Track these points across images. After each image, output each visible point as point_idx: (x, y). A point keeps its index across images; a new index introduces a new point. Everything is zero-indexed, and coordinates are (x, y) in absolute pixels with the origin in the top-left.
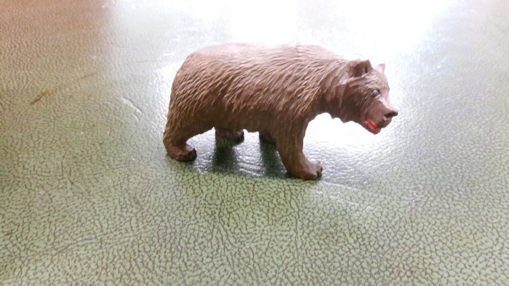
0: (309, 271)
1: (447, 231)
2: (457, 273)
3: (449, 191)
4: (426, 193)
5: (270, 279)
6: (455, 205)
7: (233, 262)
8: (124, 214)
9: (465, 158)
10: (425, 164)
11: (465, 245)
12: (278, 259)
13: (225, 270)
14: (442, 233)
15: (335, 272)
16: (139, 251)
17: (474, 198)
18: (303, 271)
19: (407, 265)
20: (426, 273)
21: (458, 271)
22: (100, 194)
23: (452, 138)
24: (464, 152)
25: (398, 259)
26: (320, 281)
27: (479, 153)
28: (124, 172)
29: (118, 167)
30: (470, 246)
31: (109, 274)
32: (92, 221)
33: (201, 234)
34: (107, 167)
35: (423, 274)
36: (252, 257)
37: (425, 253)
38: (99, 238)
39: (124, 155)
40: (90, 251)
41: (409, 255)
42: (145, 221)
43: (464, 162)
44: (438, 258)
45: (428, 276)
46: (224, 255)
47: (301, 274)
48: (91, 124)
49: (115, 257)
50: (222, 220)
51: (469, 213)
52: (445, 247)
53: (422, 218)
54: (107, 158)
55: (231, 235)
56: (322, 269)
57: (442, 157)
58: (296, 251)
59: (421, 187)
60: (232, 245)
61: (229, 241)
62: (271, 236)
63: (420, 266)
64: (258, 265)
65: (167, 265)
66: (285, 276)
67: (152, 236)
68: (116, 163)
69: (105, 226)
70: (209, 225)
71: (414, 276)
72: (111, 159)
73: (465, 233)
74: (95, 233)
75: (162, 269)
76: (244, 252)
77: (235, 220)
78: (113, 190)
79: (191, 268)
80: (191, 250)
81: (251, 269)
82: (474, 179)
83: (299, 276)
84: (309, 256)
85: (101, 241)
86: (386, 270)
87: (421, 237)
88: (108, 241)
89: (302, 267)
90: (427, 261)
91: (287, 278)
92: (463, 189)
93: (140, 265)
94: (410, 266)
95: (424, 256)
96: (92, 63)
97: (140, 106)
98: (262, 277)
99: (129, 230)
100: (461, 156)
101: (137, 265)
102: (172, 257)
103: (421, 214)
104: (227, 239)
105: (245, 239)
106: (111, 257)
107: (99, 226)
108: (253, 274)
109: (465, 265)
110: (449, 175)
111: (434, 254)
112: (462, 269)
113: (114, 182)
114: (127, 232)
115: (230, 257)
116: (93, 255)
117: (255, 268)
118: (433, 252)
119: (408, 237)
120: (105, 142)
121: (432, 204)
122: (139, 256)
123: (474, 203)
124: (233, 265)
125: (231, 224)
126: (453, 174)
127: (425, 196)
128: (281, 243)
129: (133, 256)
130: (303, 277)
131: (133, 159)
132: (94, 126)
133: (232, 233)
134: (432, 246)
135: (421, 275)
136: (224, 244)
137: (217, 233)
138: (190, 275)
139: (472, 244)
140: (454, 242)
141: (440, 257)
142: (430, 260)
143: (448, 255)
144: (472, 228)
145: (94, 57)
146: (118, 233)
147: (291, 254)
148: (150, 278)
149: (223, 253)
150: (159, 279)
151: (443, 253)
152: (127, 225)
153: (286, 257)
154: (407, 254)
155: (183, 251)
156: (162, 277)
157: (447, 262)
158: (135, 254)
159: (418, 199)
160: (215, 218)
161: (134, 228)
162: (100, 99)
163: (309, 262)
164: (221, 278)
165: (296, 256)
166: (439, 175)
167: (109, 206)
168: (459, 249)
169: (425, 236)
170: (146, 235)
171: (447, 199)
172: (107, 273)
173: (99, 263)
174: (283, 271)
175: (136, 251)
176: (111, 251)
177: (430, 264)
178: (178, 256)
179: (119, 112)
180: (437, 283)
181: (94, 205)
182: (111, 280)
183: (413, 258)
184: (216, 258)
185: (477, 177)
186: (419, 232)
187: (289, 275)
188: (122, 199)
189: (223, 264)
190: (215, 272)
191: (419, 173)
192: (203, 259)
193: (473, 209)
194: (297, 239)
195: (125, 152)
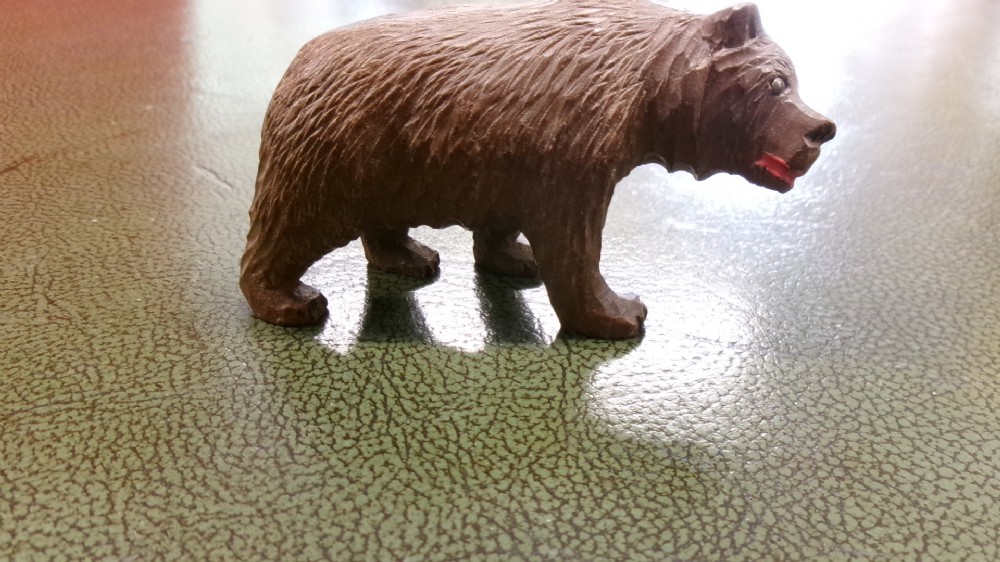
0: (593, 467)
1: (921, 391)
2: (959, 473)
3: (917, 320)
4: (865, 323)
5: (496, 482)
6: (932, 345)
7: (408, 447)
8: (160, 357)
9: (943, 265)
10: (856, 275)
11: (968, 417)
12: (518, 442)
13: (387, 464)
14: (911, 394)
15: (657, 468)
16: (182, 426)
17: (975, 333)
18: (578, 467)
19: (833, 455)
20: (882, 472)
21: (961, 467)
22: (111, 321)
23: (910, 235)
24: (940, 256)
25: (810, 443)
26: (621, 485)
27: (973, 257)
28: (173, 284)
29: (161, 275)
30: (981, 419)
31: (99, 469)
32: (81, 369)
33: (335, 394)
34: (138, 275)
35: (875, 473)
36: (453, 437)
37: (874, 433)
38: (89, 400)
39: (179, 255)
40: (62, 426)
41: (837, 437)
42: (207, 369)
43: (943, 272)
44: (906, 441)
45: (886, 477)
46: (388, 433)
47: (572, 472)
48: (118, 206)
49: (121, 435)
50: (389, 368)
51: (970, 359)
52: (922, 422)
53: (859, 367)
54: (142, 260)
55: (408, 396)
56: (626, 462)
57: (893, 263)
58: (561, 428)
59: (851, 313)
60: (408, 414)
61: (402, 406)
62: (503, 399)
63: (866, 457)
64: (469, 452)
65: (244, 454)
66: (535, 475)
67: (218, 396)
68: (160, 268)
69: (109, 377)
70: (356, 377)
71: (852, 478)
72: (150, 262)
73: (966, 395)
74: (82, 391)
75: (230, 459)
76: (434, 429)
77: (419, 369)
78: (141, 314)
79: (303, 459)
80: (308, 423)
81: (449, 462)
82: (970, 301)
83: (569, 477)
84: (593, 436)
85: (93, 406)
86: (783, 465)
87: (860, 402)
88: (111, 406)
89: (576, 458)
90: (882, 449)
91: (538, 479)
92: (949, 318)
93: (180, 452)
94: (842, 457)
95: (872, 437)
96: (141, 116)
97: (229, 180)
98: (476, 478)
99: (166, 386)
100: (933, 262)
101: (170, 451)
102: (260, 437)
103: (856, 360)
104: (398, 403)
105: (438, 404)
106: (111, 435)
107: (94, 378)
108: (455, 472)
109: (974, 455)
110: (912, 294)
111: (896, 436)
112: (969, 463)
113: (147, 300)
114: (159, 387)
115: (401, 439)
116: (68, 432)
117: (459, 459)
118: (894, 430)
119: (830, 401)
120: (142, 234)
121: (881, 344)
122: (179, 435)
123: (977, 342)
124: (408, 453)
125: (408, 376)
126: (922, 291)
127: (863, 328)
128: (527, 413)
129: (164, 435)
130: (578, 478)
131: (199, 262)
132: (123, 209)
133: (410, 393)
134: (890, 420)
135: (869, 476)
136: (389, 412)
137: (375, 392)
138: (299, 472)
139: (985, 415)
140: (942, 411)
141: (912, 439)
142: (889, 446)
143: (931, 437)
144: (981, 386)
145: (149, 107)
146: (137, 390)
147: (551, 432)
148: (199, 479)
149: (383, 431)
150: (220, 480)
151: (918, 433)
152: (164, 377)
153: (538, 439)
154: (831, 434)
155: (288, 426)
156: (230, 477)
157: (930, 450)
158: (169, 433)
159: (848, 334)
160: (372, 364)
161: (178, 383)
162: (147, 169)
163: (594, 448)
164: (374, 478)
165: (561, 436)
166: (891, 293)
167: (126, 342)
168: (954, 425)
169: (871, 400)
170: (204, 394)
171: (914, 333)
172: (95, 467)
173: (79, 448)
174: (530, 466)
175: (175, 425)
176: (114, 424)
177: (889, 454)
178: (276, 435)
179: (184, 189)
180: (912, 491)
181: (93, 340)
182: (101, 482)
183: (847, 441)
184: (366, 439)
185: (977, 297)
186: (855, 394)
187: (544, 473)
188: (159, 331)
189: (383, 452)
190: (361, 467)
191: (844, 289)
192: (334, 441)
193: (976, 353)
194: (564, 406)
195: (182, 251)
